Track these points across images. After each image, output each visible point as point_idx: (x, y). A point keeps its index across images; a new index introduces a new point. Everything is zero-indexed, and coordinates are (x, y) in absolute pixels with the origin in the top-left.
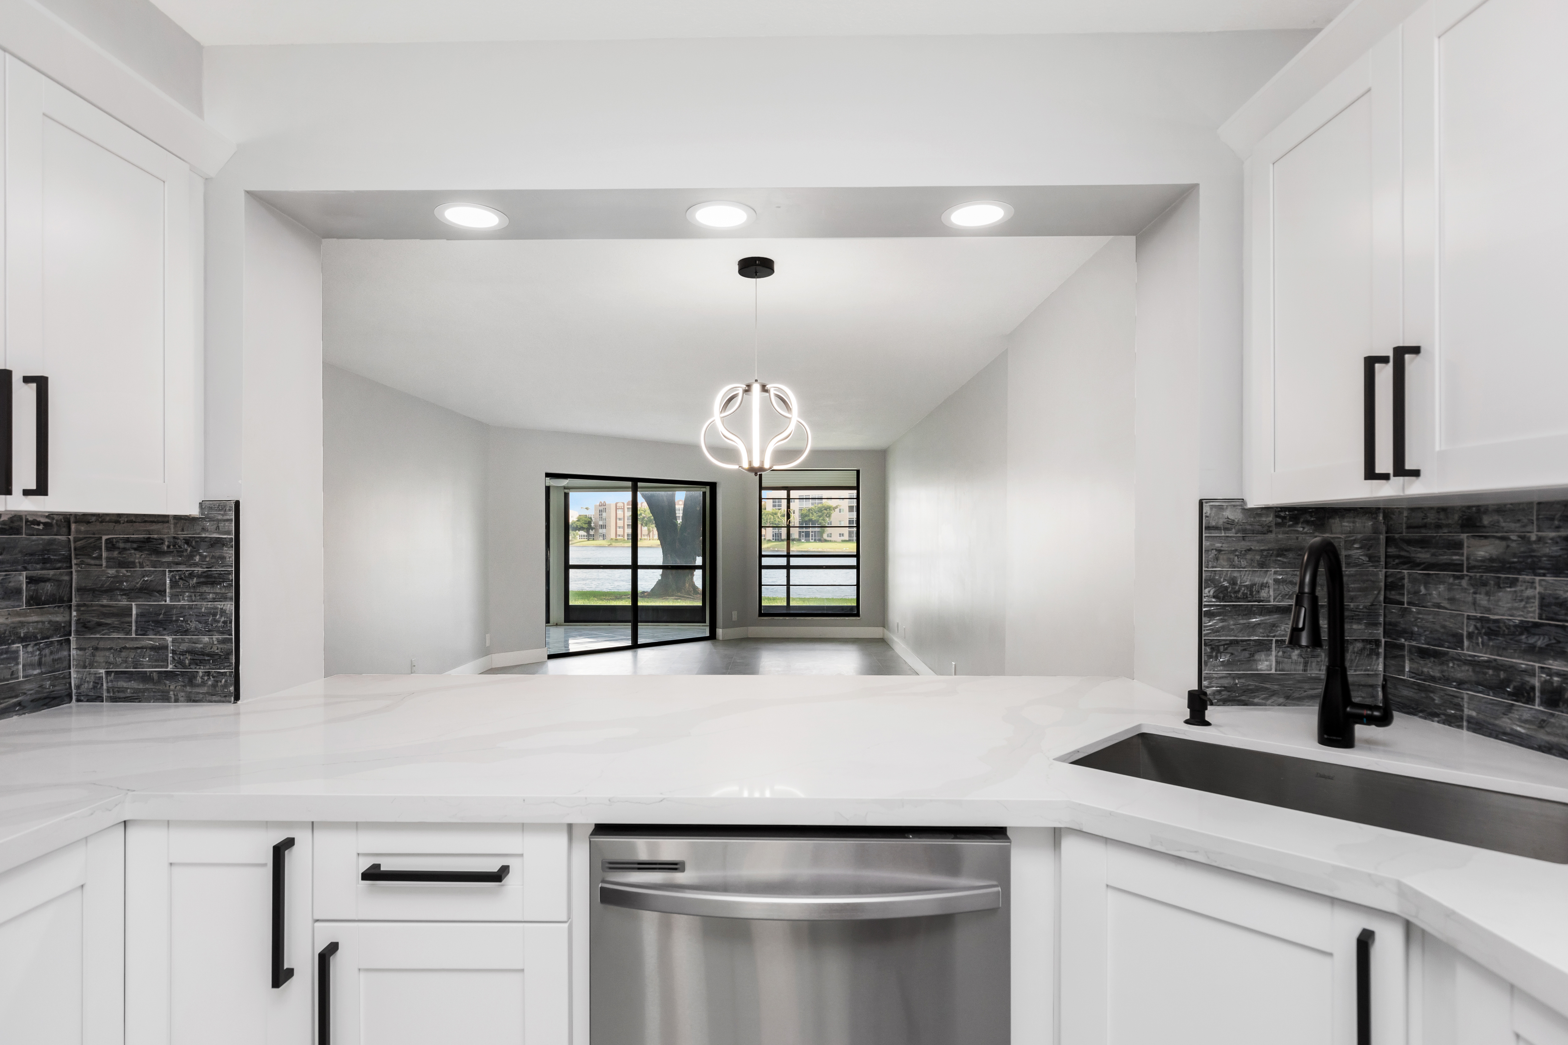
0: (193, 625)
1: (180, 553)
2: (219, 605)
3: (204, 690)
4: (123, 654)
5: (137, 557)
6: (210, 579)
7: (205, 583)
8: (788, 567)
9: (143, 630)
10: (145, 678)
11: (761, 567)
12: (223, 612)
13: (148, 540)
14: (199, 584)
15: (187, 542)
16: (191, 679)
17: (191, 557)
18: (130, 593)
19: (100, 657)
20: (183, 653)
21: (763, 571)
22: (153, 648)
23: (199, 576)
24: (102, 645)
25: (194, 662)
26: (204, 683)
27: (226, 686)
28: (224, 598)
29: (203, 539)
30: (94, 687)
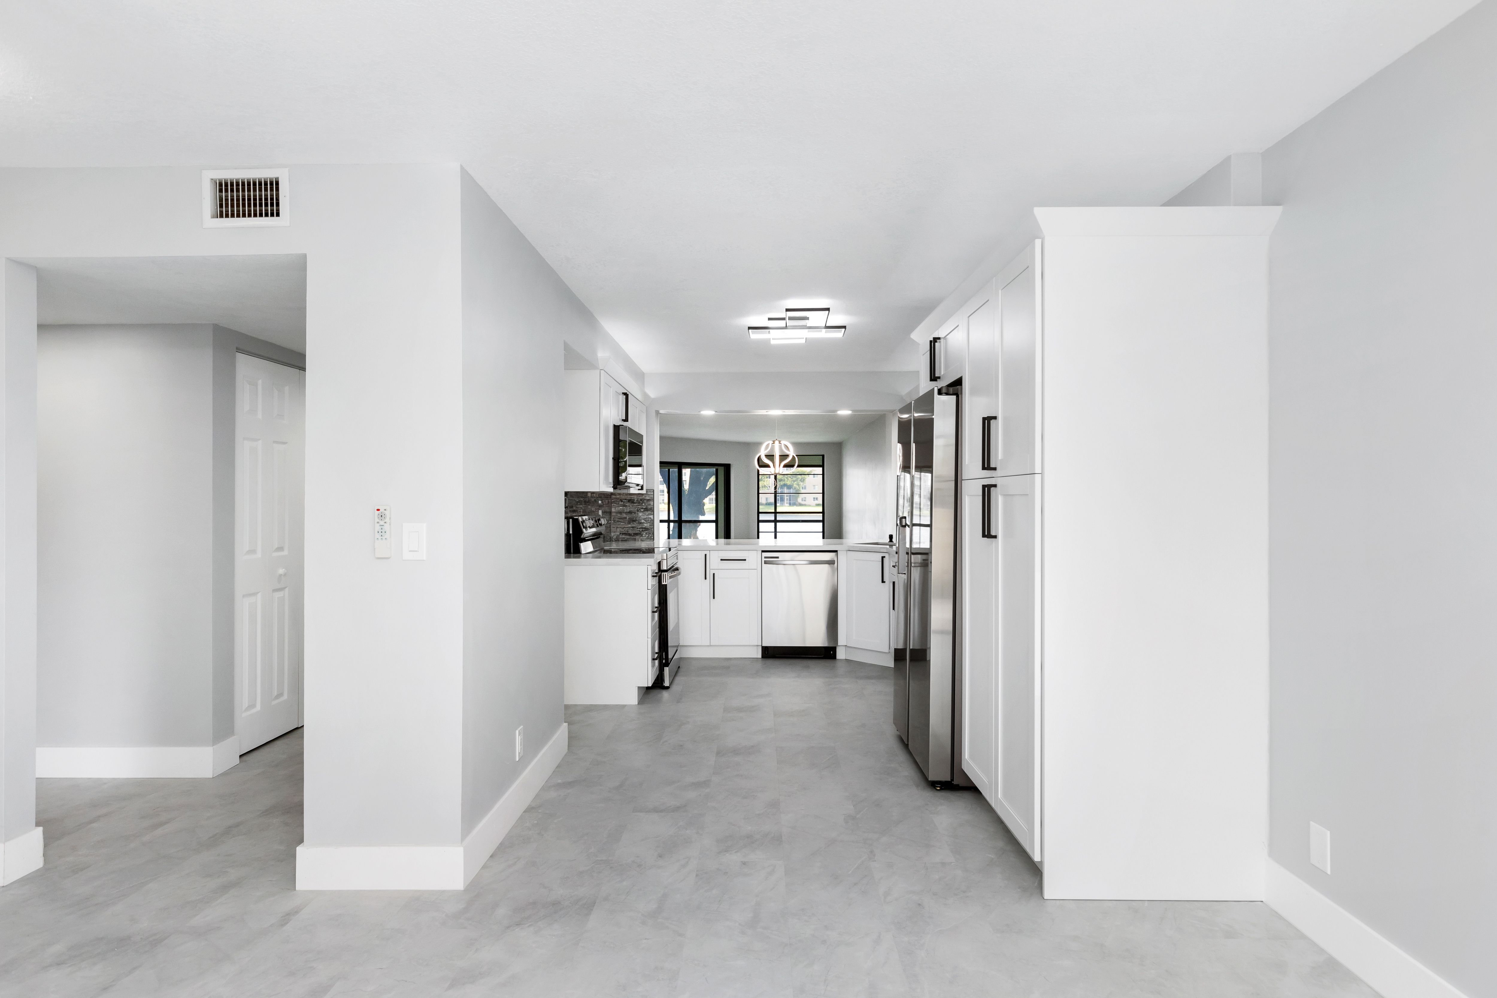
0: (643, 521)
1: (639, 503)
2: (650, 516)
3: (645, 538)
4: (625, 529)
5: (628, 504)
6: (646, 509)
7: (646, 511)
8: (775, 521)
9: (629, 523)
10: (630, 535)
11: (759, 521)
12: (650, 518)
13: (631, 500)
14: (644, 511)
15: (641, 500)
16: (642, 536)
17: (642, 503)
18: (626, 513)
19: (618, 530)
20: (640, 528)
21: (760, 524)
22: (632, 527)
23: (644, 509)
24: (619, 526)
25: (642, 531)
26: (645, 536)
27: (651, 537)
28: (651, 514)
29: (645, 499)
30: (617, 537)
